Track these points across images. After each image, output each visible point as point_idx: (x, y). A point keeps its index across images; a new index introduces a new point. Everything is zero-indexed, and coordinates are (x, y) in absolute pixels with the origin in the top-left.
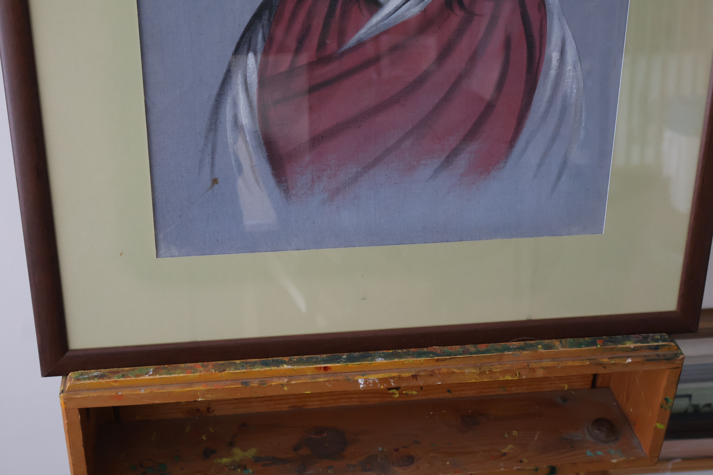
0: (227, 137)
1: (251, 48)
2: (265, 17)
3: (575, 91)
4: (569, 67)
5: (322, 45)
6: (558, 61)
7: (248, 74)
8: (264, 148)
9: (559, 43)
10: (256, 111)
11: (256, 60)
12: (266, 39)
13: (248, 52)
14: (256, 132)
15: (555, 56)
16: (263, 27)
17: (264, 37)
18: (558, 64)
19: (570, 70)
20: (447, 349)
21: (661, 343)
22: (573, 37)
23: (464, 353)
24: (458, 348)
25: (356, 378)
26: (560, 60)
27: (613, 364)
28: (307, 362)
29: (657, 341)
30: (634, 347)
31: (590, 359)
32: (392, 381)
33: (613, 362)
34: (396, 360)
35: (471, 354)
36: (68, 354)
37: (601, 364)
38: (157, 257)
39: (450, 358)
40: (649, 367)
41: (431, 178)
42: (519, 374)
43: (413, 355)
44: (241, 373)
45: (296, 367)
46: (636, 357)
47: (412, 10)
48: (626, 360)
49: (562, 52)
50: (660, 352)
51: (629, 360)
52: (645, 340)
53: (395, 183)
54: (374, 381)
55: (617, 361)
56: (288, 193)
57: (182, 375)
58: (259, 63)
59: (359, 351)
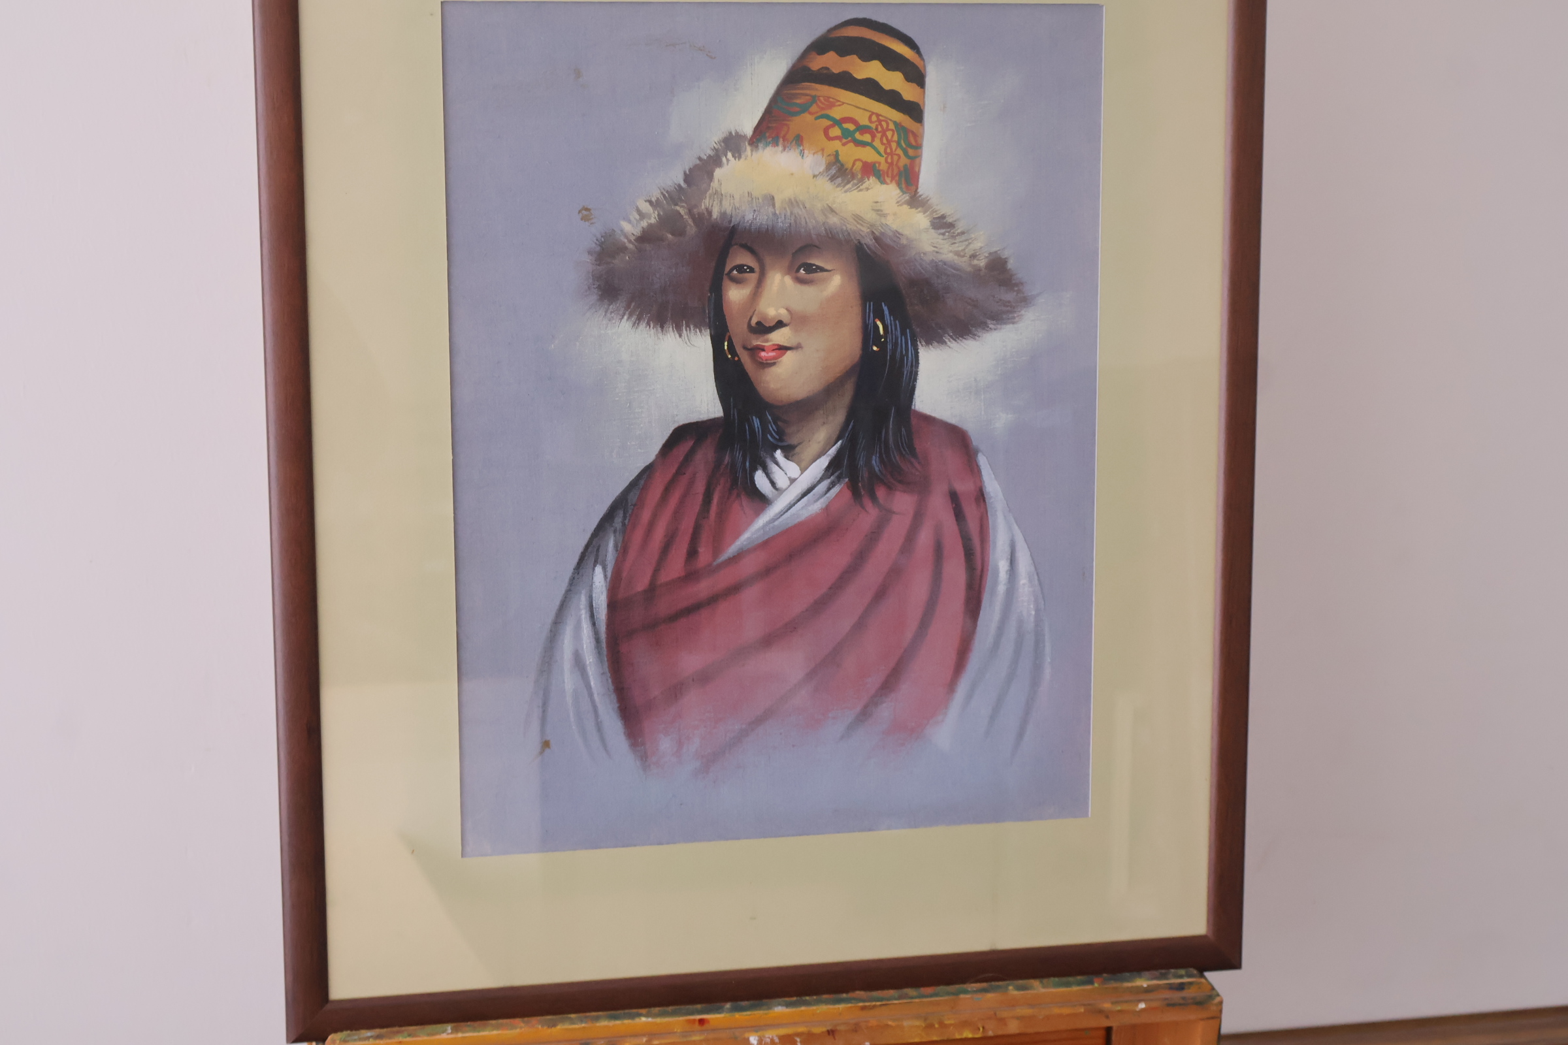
0: (564, 682)
1: (599, 560)
2: (618, 521)
3: (1033, 613)
4: (1023, 581)
5: (692, 553)
6: (1007, 572)
7: (594, 595)
8: (614, 697)
9: (1007, 549)
10: (604, 645)
11: (605, 576)
12: (619, 549)
13: (595, 566)
14: (603, 674)
15: (1003, 566)
16: (615, 532)
17: (616, 546)
18: (1008, 576)
19: (1024, 584)
20: (875, 994)
21: (1186, 980)
22: (1025, 540)
23: (900, 998)
24: (892, 992)
25: (746, 1035)
26: (1010, 570)
27: (1119, 1011)
28: (673, 1014)
29: (1181, 977)
30: (1148, 986)
31: (1084, 1005)
32: (798, 1040)
33: (1119, 1008)
34: (803, 1008)
35: (912, 998)
36: (328, 1007)
37: (1101, 1012)
38: (462, 857)
39: (881, 1005)
40: (1170, 1016)
41: (842, 737)
42: (983, 1028)
43: (827, 1002)
44: (579, 1029)
45: (658, 1020)
46: (1152, 1000)
47: (810, 508)
48: (1137, 1005)
49: (1012, 561)
50: (1185, 993)
51: (1142, 1006)
52: (1163, 976)
53: (793, 746)
54: (772, 1040)
55: (1125, 1007)
56: (646, 760)
57: (495, 1032)
58: (608, 580)
59: (748, 1000)
